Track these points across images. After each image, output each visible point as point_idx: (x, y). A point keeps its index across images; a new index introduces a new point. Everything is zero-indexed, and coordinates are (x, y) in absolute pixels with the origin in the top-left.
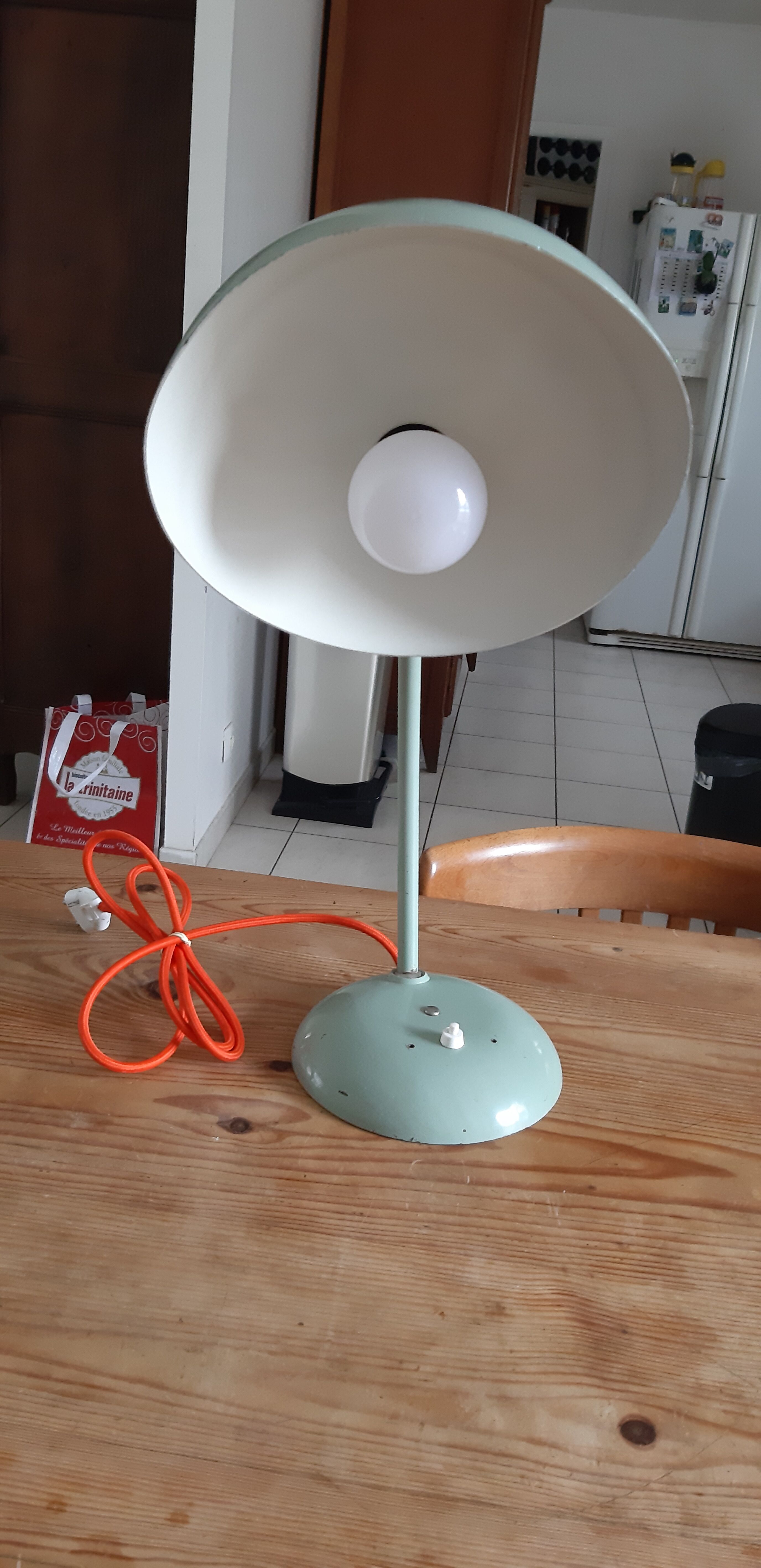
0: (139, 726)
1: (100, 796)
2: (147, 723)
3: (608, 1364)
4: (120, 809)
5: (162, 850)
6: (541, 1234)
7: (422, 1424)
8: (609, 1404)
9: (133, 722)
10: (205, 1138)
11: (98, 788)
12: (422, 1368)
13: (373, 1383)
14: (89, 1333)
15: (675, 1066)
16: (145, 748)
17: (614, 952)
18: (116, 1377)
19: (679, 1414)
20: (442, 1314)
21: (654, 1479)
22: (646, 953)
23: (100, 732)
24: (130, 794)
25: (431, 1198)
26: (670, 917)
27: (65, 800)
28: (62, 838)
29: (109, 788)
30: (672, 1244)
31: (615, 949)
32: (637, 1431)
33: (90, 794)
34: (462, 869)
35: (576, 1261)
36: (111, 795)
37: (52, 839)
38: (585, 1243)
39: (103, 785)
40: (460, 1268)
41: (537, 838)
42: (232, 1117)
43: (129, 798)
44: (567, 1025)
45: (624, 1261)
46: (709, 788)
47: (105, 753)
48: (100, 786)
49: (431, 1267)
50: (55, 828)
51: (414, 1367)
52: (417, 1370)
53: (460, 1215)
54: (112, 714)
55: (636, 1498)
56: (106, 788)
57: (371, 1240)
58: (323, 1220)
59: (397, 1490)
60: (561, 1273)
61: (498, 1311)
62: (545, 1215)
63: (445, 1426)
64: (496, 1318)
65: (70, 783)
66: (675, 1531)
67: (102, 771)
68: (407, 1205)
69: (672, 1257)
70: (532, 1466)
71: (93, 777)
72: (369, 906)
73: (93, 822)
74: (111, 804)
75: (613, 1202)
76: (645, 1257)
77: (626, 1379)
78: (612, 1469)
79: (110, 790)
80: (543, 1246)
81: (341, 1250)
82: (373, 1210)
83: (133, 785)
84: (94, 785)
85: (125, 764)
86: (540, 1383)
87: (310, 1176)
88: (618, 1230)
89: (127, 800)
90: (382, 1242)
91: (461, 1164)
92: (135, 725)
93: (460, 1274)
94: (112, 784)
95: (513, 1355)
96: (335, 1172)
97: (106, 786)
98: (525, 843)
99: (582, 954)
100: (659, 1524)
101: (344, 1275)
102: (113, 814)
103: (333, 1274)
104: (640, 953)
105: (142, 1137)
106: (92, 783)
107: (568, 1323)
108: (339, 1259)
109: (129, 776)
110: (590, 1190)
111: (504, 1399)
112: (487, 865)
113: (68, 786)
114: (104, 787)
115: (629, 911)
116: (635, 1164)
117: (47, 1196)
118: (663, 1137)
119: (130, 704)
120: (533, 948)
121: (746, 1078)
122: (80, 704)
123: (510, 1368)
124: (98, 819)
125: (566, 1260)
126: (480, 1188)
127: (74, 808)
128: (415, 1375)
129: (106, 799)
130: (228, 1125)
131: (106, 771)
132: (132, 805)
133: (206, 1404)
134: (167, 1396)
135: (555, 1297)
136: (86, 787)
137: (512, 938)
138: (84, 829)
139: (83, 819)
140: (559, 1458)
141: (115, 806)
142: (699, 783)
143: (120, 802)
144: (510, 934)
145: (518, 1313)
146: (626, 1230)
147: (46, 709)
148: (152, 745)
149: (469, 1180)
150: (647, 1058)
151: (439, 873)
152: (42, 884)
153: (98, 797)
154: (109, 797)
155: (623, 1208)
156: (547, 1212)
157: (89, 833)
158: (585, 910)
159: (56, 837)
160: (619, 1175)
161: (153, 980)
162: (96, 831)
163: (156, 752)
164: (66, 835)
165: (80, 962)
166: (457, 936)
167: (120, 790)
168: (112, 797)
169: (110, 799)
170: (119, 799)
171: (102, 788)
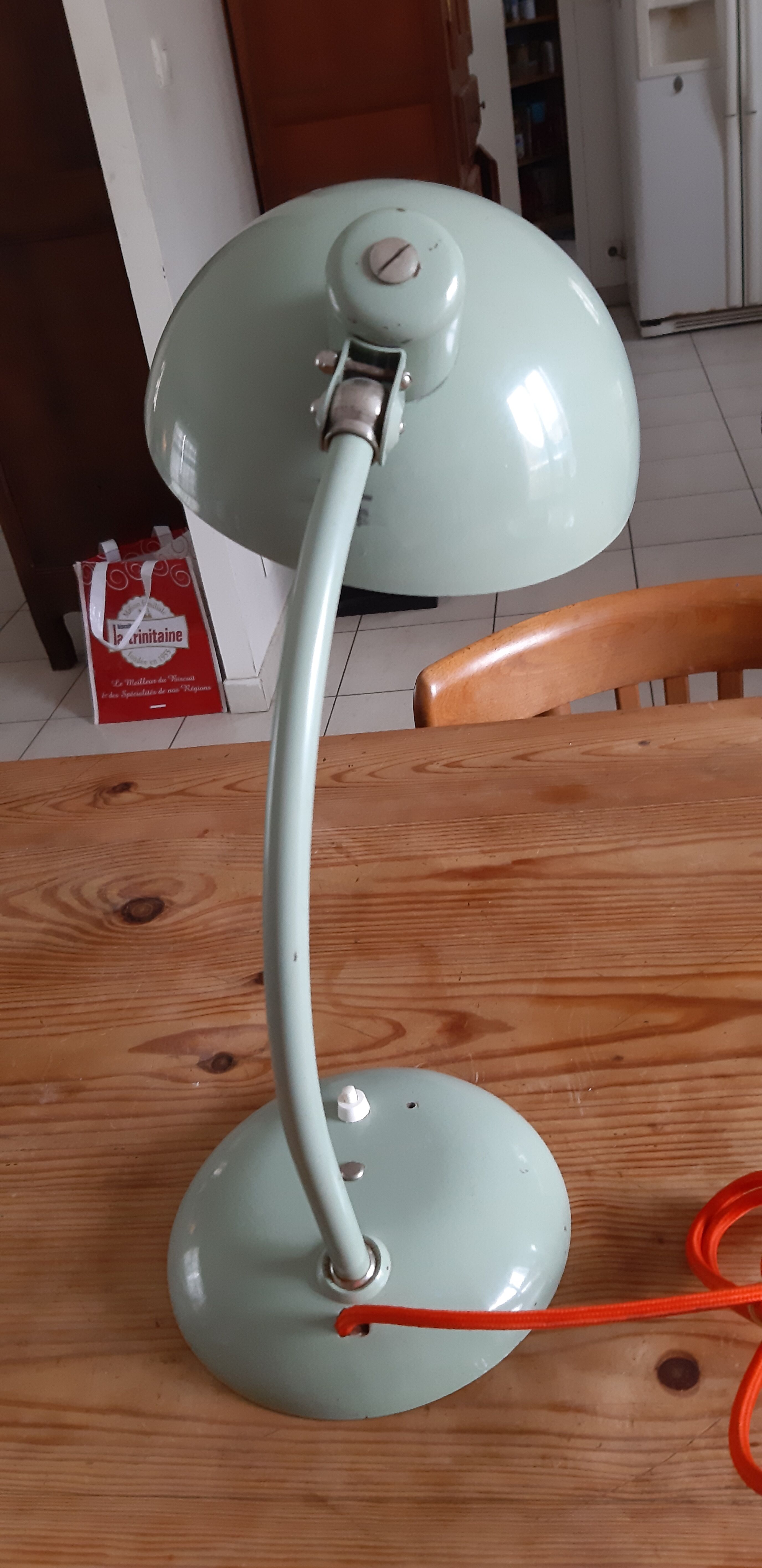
0: (168, 561)
1: (151, 642)
2: (176, 556)
4: (173, 651)
5: (226, 684)
8: (644, 1342)
9: (162, 559)
10: (185, 1086)
11: (146, 634)
14: (56, 1359)
15: (714, 879)
16: (180, 582)
17: (640, 747)
18: (88, 1410)
19: (727, 1340)
21: (699, 1433)
22: (677, 740)
23: (133, 577)
24: (179, 633)
26: (719, 675)
27: (118, 654)
28: (126, 693)
29: (157, 631)
30: (714, 1114)
31: (643, 743)
32: (677, 1373)
33: (140, 642)
34: (467, 684)
35: (603, 1158)
36: (161, 639)
37: (117, 696)
38: (610, 1133)
39: (150, 630)
41: (547, 625)
42: (214, 1053)
43: (179, 638)
44: (586, 854)
45: (659, 1147)
47: (143, 598)
48: (148, 632)
50: (117, 684)
54: (140, 554)
55: (678, 1463)
56: (154, 633)
59: (400, 1500)
60: (586, 1177)
62: (565, 1105)
65: (119, 636)
66: (724, 1498)
67: (145, 616)
69: (715, 1131)
70: (554, 1441)
71: (138, 624)
72: (362, 755)
73: (151, 669)
74: (164, 649)
75: (644, 1073)
76: (683, 1137)
78: (649, 1428)
79: (159, 634)
83: (180, 624)
84: (142, 632)
85: (165, 603)
88: (650, 1107)
89: (179, 641)
92: (164, 562)
94: (159, 627)
97: (154, 631)
98: (535, 634)
99: (603, 759)
100: (706, 1492)
102: (169, 657)
104: (671, 741)
105: (117, 1099)
106: (139, 631)
109: (172, 615)
110: (617, 1062)
112: (495, 670)
113: (117, 639)
114: (152, 632)
116: (668, 1017)
117: (14, 1195)
118: (701, 975)
119: (156, 539)
120: (547, 764)
122: (106, 551)
124: (155, 666)
125: (590, 1159)
127: (129, 660)
129: (158, 644)
130: (209, 1065)
131: (150, 616)
132: (184, 644)
133: (186, 1428)
134: (143, 1424)
136: (135, 636)
137: (523, 757)
138: (144, 679)
139: (141, 669)
140: (585, 1426)
141: (168, 649)
143: (172, 643)
144: (521, 752)
146: (660, 1106)
147: (74, 565)
148: (186, 578)
149: (477, 1079)
150: (682, 876)
151: (440, 694)
152: (11, 809)
153: (149, 644)
154: (160, 642)
155: (656, 1078)
156: (568, 1100)
157: (150, 682)
158: (621, 692)
159: (120, 693)
160: (653, 1034)
161: (128, 900)
162: (157, 679)
163: (192, 585)
164: (130, 689)
165: (50, 895)
166: (461, 770)
167: (168, 631)
168: (162, 641)
169: (161, 643)
170: (170, 641)
171: (150, 634)
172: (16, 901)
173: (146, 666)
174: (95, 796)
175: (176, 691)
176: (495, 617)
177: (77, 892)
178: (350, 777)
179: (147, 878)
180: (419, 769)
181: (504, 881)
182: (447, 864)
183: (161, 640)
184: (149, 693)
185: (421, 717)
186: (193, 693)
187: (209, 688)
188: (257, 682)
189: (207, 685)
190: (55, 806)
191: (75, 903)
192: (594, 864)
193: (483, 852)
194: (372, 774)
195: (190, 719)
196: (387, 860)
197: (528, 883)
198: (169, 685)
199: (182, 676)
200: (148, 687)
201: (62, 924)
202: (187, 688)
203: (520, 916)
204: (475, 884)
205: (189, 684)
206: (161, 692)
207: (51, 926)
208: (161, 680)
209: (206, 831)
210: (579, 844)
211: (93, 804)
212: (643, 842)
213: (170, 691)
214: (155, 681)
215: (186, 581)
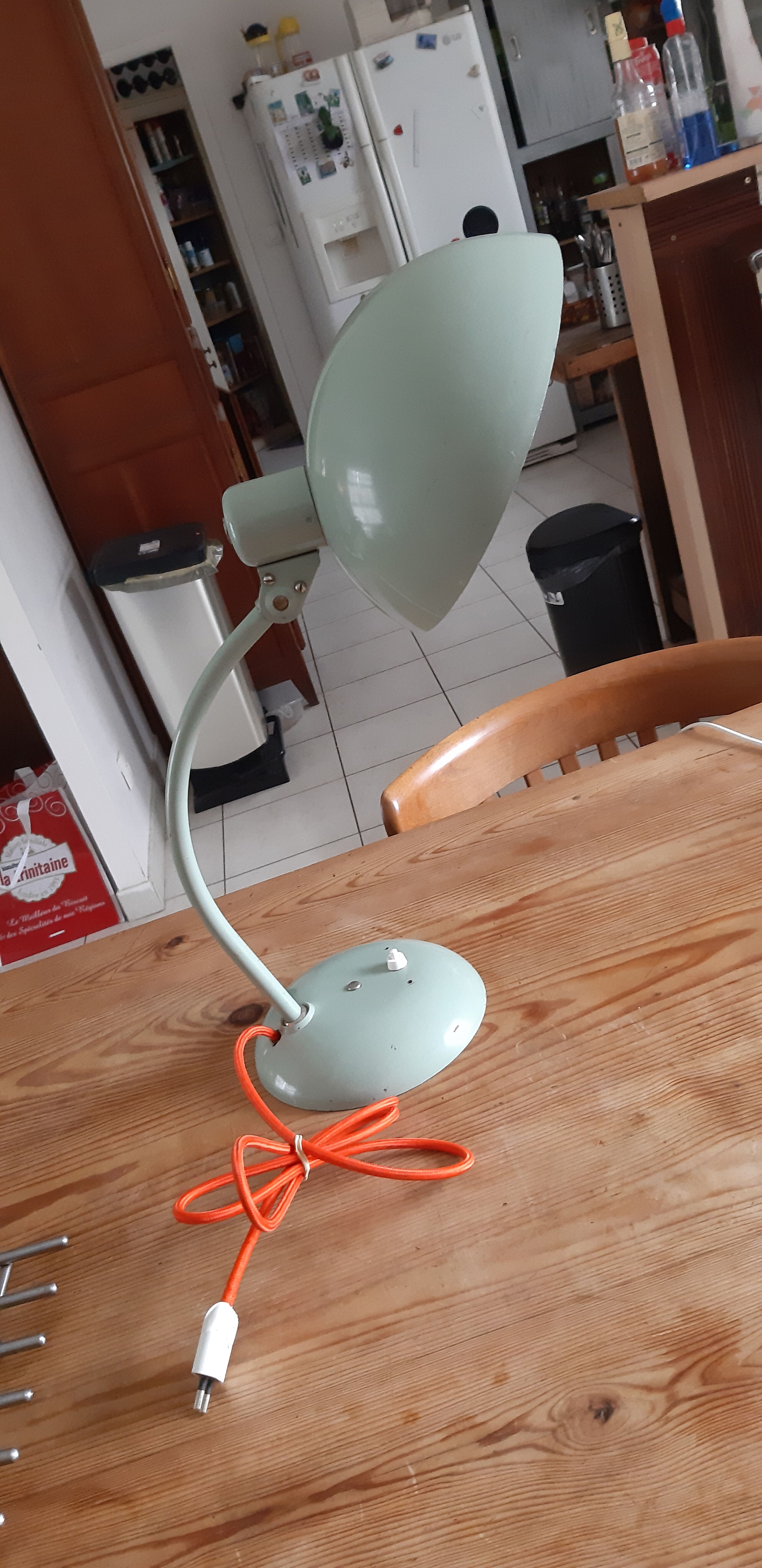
0: (40, 797)
1: (38, 875)
2: (46, 790)
3: (736, 1114)
4: (62, 878)
5: (118, 894)
6: (640, 1048)
7: (631, 1224)
9: (34, 796)
11: (32, 869)
12: (609, 1187)
13: (580, 1216)
14: (357, 1292)
15: (670, 869)
16: (56, 813)
17: (575, 801)
18: (396, 1311)
20: (601, 1143)
22: (600, 790)
23: (8, 819)
24: (64, 860)
25: (545, 1065)
27: (9, 895)
28: (23, 929)
29: (42, 864)
30: (738, 1005)
31: (575, 798)
33: (28, 878)
34: (418, 794)
35: (676, 1054)
37: (15, 934)
38: (674, 1038)
39: (35, 864)
40: (595, 1103)
43: (65, 864)
44: (571, 879)
45: (710, 1036)
46: (562, 602)
47: (23, 836)
48: (34, 867)
49: (574, 1114)
50: (12, 923)
51: (603, 1189)
52: (606, 1191)
53: (574, 1065)
54: (8, 798)
56: (40, 866)
57: (519, 1118)
58: (475, 1123)
59: (639, 1278)
60: (670, 1068)
61: (640, 1119)
62: (635, 1033)
63: (648, 1218)
64: (641, 1125)
65: (6, 877)
67: (29, 853)
68: (531, 1079)
69: (743, 1014)
70: (722, 1211)
71: (24, 862)
72: (364, 864)
73: (44, 901)
74: (52, 878)
75: (679, 997)
76: (723, 1024)
77: (755, 1118)
79: (45, 865)
80: (646, 1056)
81: (502, 1137)
82: (508, 1096)
83: (63, 851)
84: (27, 868)
85: (46, 836)
86: (698, 1152)
87: (446, 1097)
88: (693, 1015)
89: (65, 867)
90: (529, 1115)
91: (552, 1028)
92: (36, 798)
93: (597, 1108)
94: (43, 860)
95: (667, 1144)
96: (464, 1084)
97: (39, 864)
99: (551, 816)
101: (515, 1154)
102: (59, 885)
103: (507, 1157)
104: (595, 792)
106: (25, 867)
107: (694, 1101)
108: (504, 1144)
109: (54, 845)
110: (657, 997)
111: (679, 1178)
112: (436, 780)
113: (4, 881)
114: (37, 865)
115: (564, 757)
116: (680, 960)
118: (689, 929)
119: (20, 781)
120: (511, 831)
121: (726, 850)
123: (671, 1154)
124: (46, 896)
125: (668, 1057)
126: (576, 1038)
127: (20, 898)
128: (607, 1195)
129: (45, 875)
131: (32, 851)
132: (71, 868)
133: (473, 1294)
134: (441, 1304)
135: (674, 1087)
136: (22, 874)
137: (490, 831)
138: (38, 911)
139: (33, 903)
140: (738, 1196)
141: (57, 877)
142: (551, 603)
143: (59, 871)
144: (487, 829)
145: (655, 1113)
146: (699, 1013)
148: (61, 808)
149: (565, 1037)
150: (646, 873)
151: (402, 807)
153: (37, 878)
154: (47, 872)
155: (689, 998)
156: (635, 1029)
157: (45, 913)
158: (529, 777)
159: (18, 931)
160: (673, 974)
161: (230, 1013)
162: (51, 908)
163: (68, 812)
164: (26, 924)
165: (162, 1028)
166: (447, 852)
167: (53, 860)
168: (49, 871)
169: (49, 874)
170: (57, 869)
171: (36, 868)
172: (136, 1041)
173: (38, 899)
174: (156, 953)
175: (72, 914)
176: (345, 776)
177: (184, 1020)
178: (361, 881)
179: (236, 994)
180: (414, 861)
181: (520, 913)
182: (471, 915)
183: (47, 870)
184: (46, 923)
185: (392, 829)
186: (88, 913)
187: (103, 903)
188: (148, 885)
189: (101, 901)
190: (125, 970)
191: (188, 1028)
192: (580, 885)
193: (494, 900)
194: (378, 875)
195: (90, 937)
196: (422, 926)
197: (539, 910)
198: (64, 910)
199: (75, 899)
200: (44, 918)
201: (185, 1044)
202: (81, 909)
203: (542, 932)
204: (498, 922)
205: (84, 905)
206: (57, 919)
207: (177, 1048)
208: (55, 908)
209: (266, 950)
210: (563, 875)
211: (159, 958)
212: (609, 860)
213: (66, 916)
214: (49, 911)
215: (61, 812)
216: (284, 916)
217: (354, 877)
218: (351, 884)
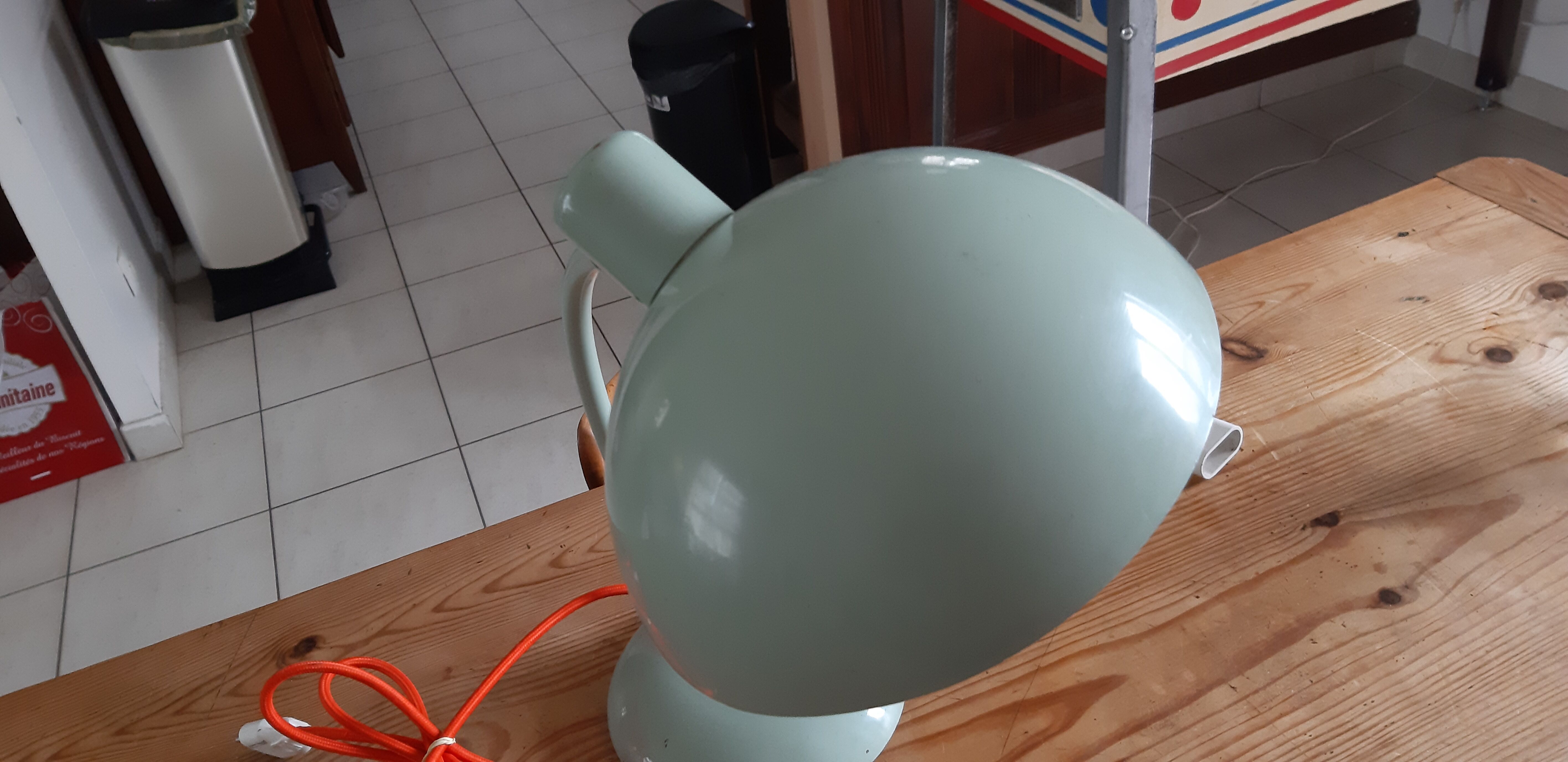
0: (20, 307)
1: (13, 404)
2: (25, 300)
4: (47, 409)
5: (122, 427)
9: (9, 305)
16: (40, 329)
24: (50, 386)
29: (20, 389)
36: (26, 398)
39: (10, 390)
43: (51, 392)
46: (667, 109)
48: (7, 393)
56: (16, 393)
67: (2, 377)
72: (568, 532)
73: (23, 436)
74: (33, 408)
79: (23, 392)
83: (48, 375)
85: (25, 355)
89: (51, 395)
92: (12, 310)
94: (21, 385)
97: (15, 390)
102: (42, 416)
109: (35, 367)
114: (12, 392)
116: (1041, 722)
124: (26, 430)
129: (24, 404)
131: (6, 374)
132: (59, 396)
138: (16, 448)
139: (8, 438)
142: (655, 107)
143: (43, 400)
148: (46, 322)
153: (12, 407)
154: (25, 401)
157: (25, 450)
160: (1037, 742)
162: (32, 444)
163: (55, 327)
167: (34, 387)
168: (29, 399)
169: (29, 403)
170: (39, 397)
171: (11, 395)
173: (15, 433)
174: (278, 665)
175: (61, 452)
178: (569, 559)
184: (25, 463)
185: (591, 476)
186: (81, 450)
187: (102, 439)
188: (161, 419)
189: (99, 437)
190: (234, 693)
195: (86, 480)
198: (50, 448)
199: (65, 434)
200: (22, 457)
202: (72, 446)
205: (76, 442)
206: (40, 458)
208: (38, 445)
213: (52, 454)
214: (29, 448)
215: (47, 325)
216: (466, 611)
217: (558, 551)
218: (556, 563)
